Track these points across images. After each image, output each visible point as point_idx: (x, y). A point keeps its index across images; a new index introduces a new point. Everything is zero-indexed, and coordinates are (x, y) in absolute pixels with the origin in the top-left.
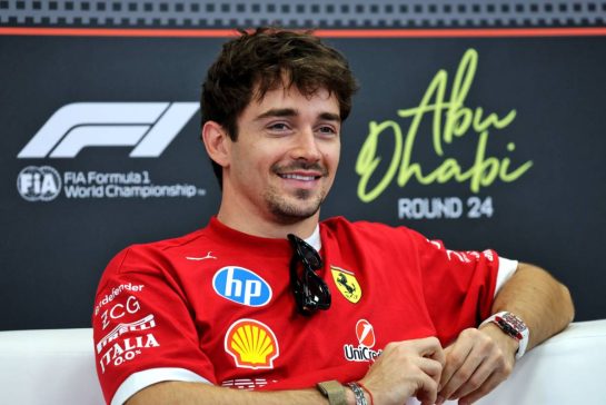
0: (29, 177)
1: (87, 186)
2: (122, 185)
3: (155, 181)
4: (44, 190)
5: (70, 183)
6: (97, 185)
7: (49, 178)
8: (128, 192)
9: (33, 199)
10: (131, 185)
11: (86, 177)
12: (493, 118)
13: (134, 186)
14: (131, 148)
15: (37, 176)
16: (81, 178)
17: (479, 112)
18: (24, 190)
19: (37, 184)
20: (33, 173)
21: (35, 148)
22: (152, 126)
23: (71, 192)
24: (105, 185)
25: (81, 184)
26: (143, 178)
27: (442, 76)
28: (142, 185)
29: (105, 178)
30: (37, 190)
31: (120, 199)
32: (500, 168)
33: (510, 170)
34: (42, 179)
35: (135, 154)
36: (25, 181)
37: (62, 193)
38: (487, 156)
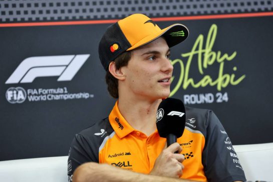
0: (11, 92)
1: (38, 95)
2: (55, 94)
3: (70, 92)
4: (19, 98)
5: (30, 94)
6: (43, 95)
7: (20, 92)
8: (57, 97)
9: (13, 103)
10: (59, 94)
11: (38, 91)
12: (226, 56)
13: (60, 94)
14: (58, 77)
15: (15, 92)
16: (35, 92)
17: (219, 53)
18: (9, 99)
19: (15, 95)
20: (13, 90)
21: (13, 79)
22: (67, 66)
23: (31, 99)
24: (47, 95)
25: (35, 95)
26: (64, 90)
27: (201, 37)
28: (64, 94)
29: (46, 91)
30: (15, 98)
31: (54, 101)
32: (230, 79)
33: (235, 80)
34: (17, 93)
35: (60, 79)
36: (9, 94)
37: (27, 99)
38: (224, 74)
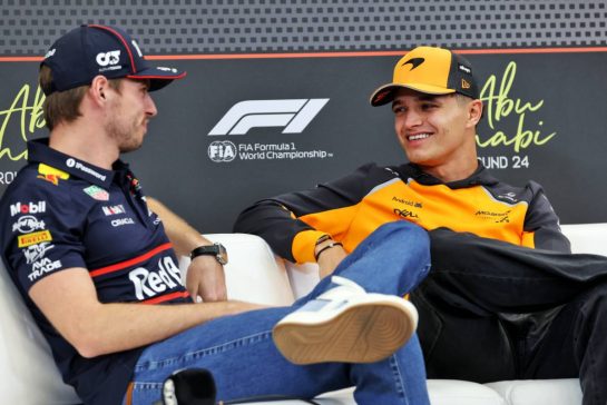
0: (216, 147)
1: (254, 152)
2: (277, 151)
3: (299, 149)
4: (226, 156)
5: (243, 151)
6: (261, 152)
7: (228, 148)
8: (281, 156)
9: (218, 161)
10: (282, 151)
11: (253, 147)
12: (528, 105)
13: (284, 152)
14: (283, 128)
15: (221, 147)
16: (250, 147)
17: (519, 101)
18: (212, 156)
19: (221, 152)
20: (218, 145)
21: (220, 129)
22: (297, 113)
23: (243, 156)
24: (266, 152)
25: (250, 151)
26: (291, 146)
27: (493, 79)
28: (290, 151)
29: (265, 148)
30: (221, 156)
31: (276, 160)
32: (533, 137)
33: (540, 139)
34: (224, 149)
35: (285, 131)
36: (213, 150)
37: (238, 157)
38: (523, 131)
